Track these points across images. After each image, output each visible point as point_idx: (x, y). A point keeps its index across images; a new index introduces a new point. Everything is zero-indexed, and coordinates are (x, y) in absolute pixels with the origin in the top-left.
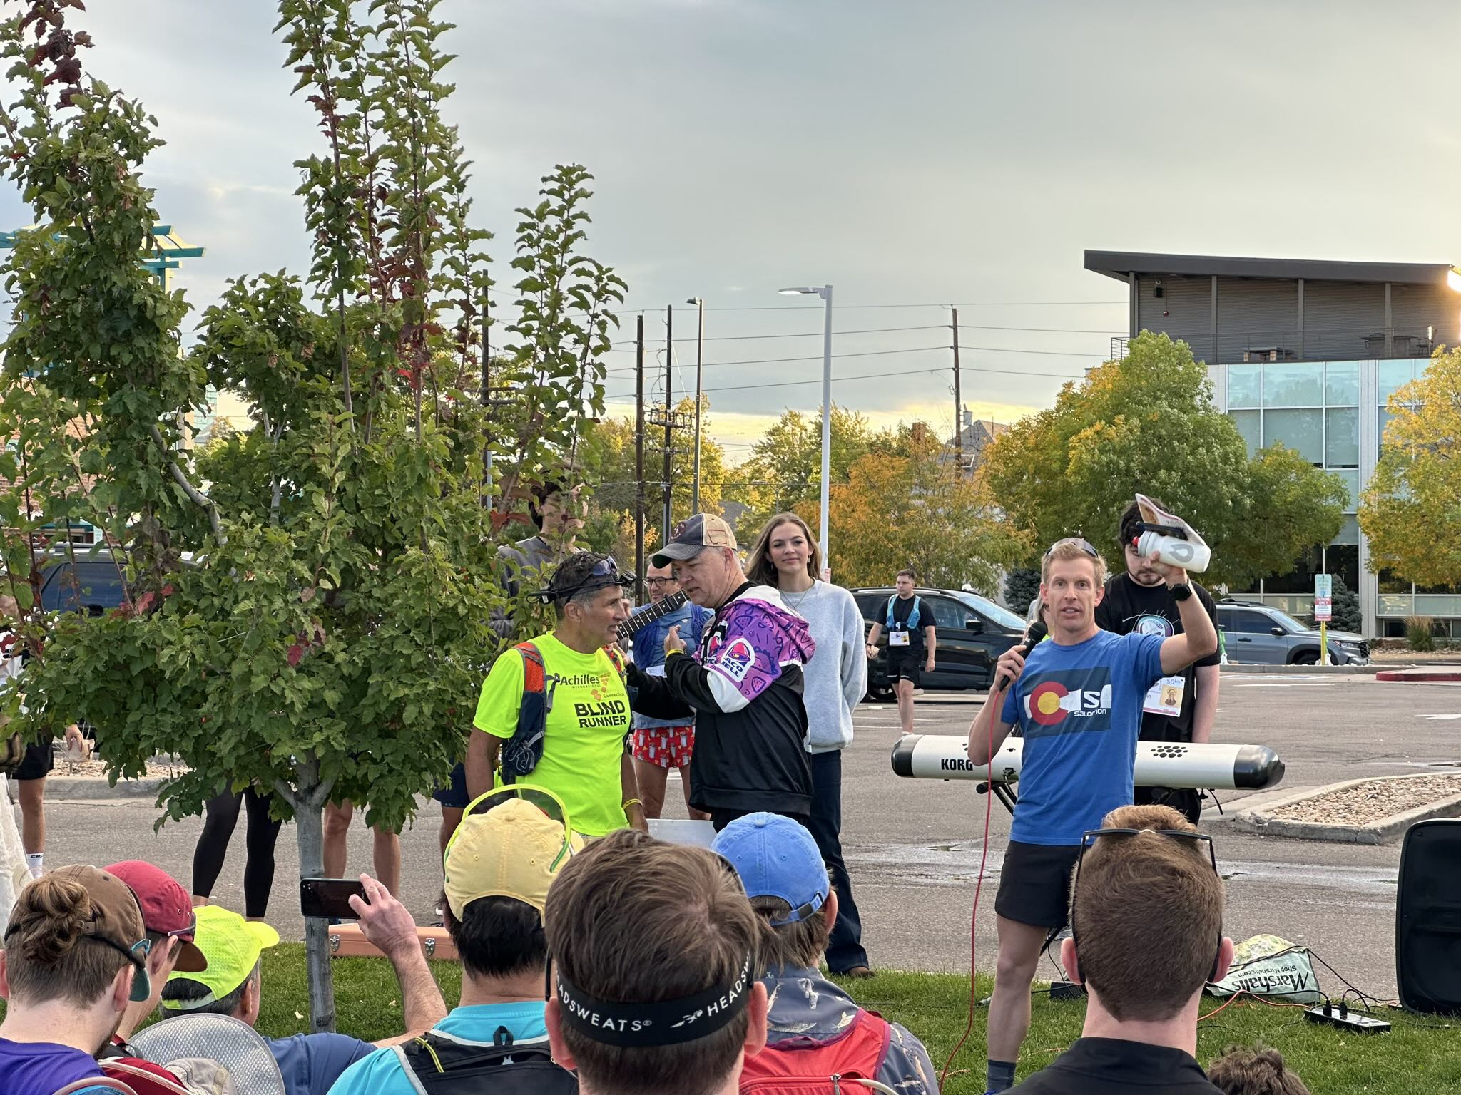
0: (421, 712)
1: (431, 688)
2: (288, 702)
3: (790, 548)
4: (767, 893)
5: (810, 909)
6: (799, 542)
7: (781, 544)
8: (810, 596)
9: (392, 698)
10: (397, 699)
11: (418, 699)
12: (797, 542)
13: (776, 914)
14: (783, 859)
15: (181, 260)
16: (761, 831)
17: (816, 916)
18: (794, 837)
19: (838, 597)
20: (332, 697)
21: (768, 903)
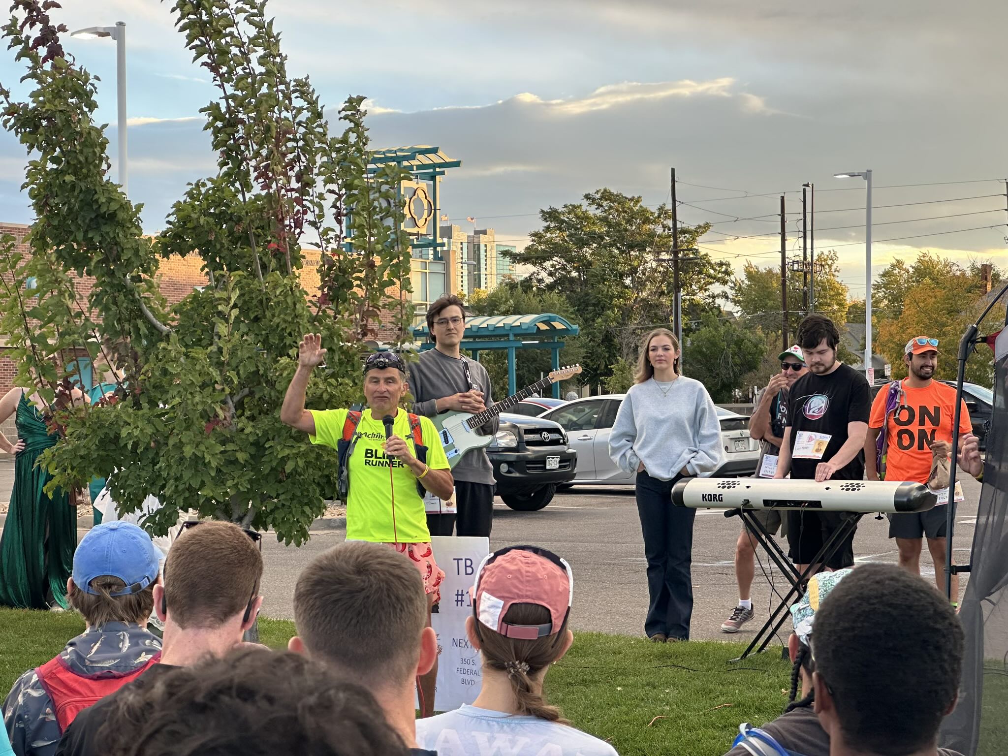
0: (297, 465)
1: (302, 449)
2: (207, 461)
3: (660, 352)
4: (110, 573)
5: (139, 586)
6: (667, 349)
7: (655, 349)
8: (676, 385)
9: (280, 456)
10: (283, 457)
11: (297, 455)
12: (666, 349)
13: (114, 588)
14: (124, 552)
15: (446, 170)
16: (112, 533)
17: (144, 591)
18: (134, 538)
19: (694, 386)
20: (241, 457)
21: (109, 580)
